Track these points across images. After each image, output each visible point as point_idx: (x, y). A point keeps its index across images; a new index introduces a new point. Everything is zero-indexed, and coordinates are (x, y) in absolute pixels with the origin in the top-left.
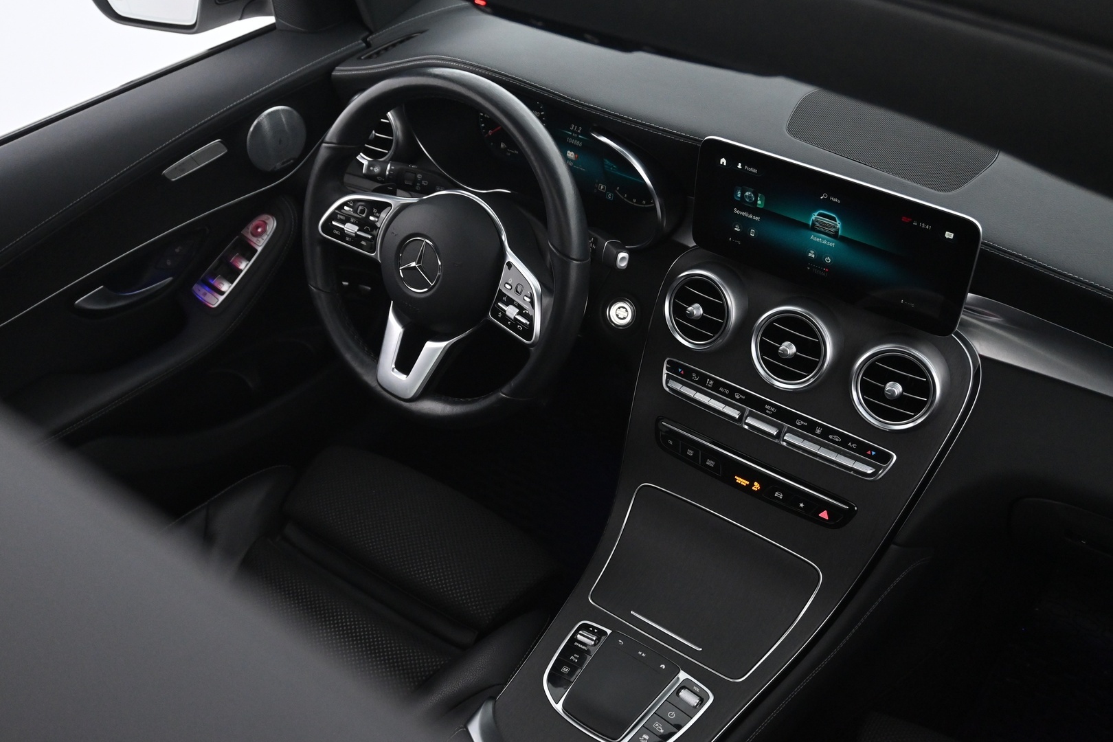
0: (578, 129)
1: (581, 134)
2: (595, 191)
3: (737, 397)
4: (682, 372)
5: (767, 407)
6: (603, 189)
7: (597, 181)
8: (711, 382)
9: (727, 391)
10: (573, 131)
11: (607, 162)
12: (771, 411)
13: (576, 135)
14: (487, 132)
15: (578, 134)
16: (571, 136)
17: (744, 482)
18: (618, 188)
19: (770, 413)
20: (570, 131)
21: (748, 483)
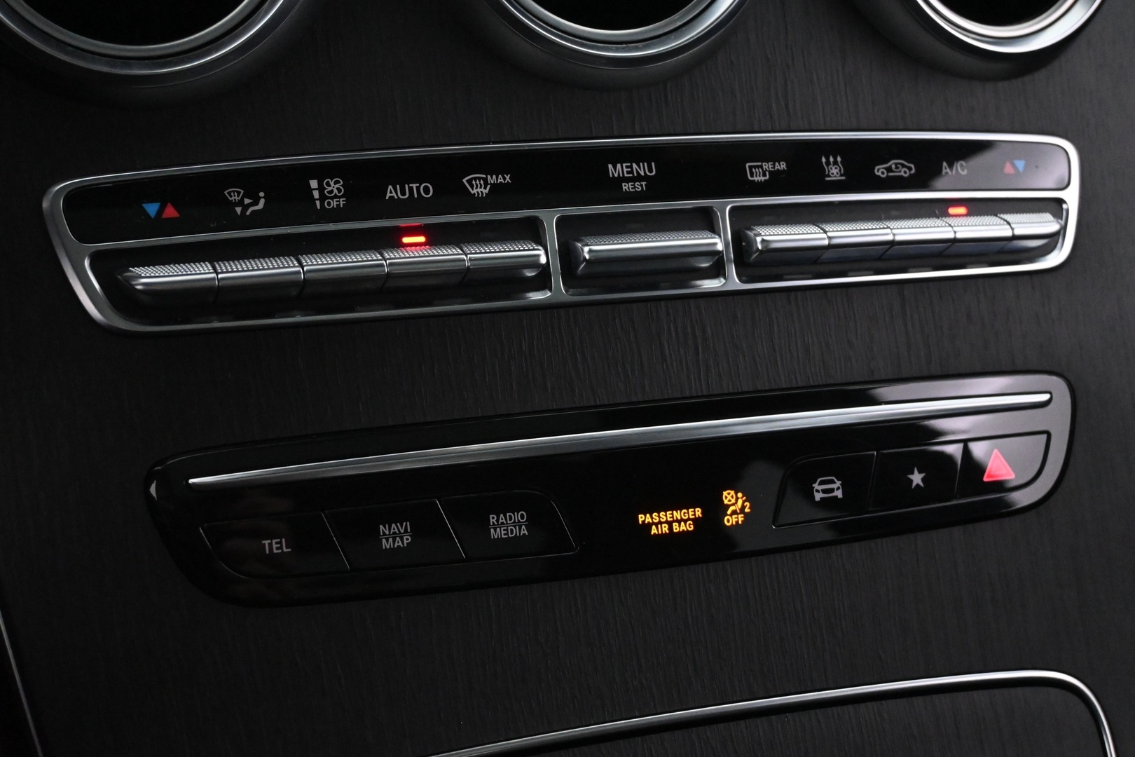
3: (479, 190)
4: (171, 212)
5: (615, 170)
8: (334, 186)
9: (423, 189)
12: (639, 178)
17: (682, 520)
19: (639, 186)
21: (699, 512)
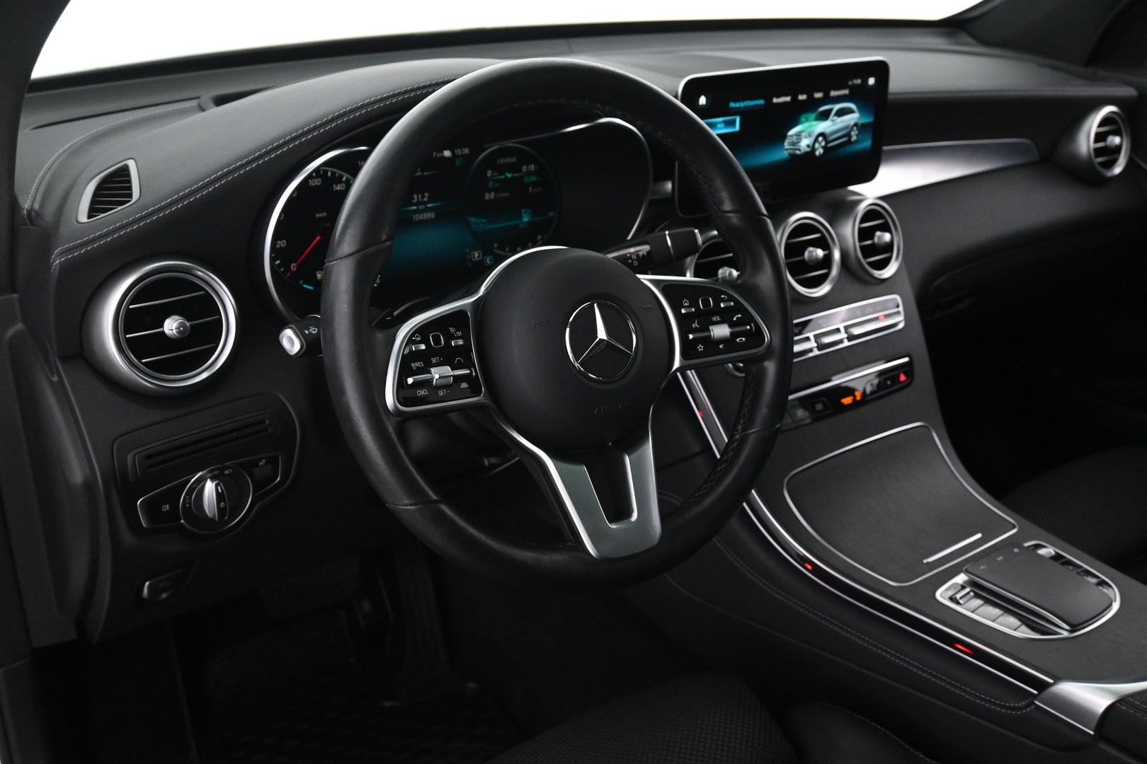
0: (423, 197)
1: (429, 202)
2: (469, 264)
6: (479, 257)
7: (467, 251)
10: (418, 203)
11: (473, 220)
13: (423, 207)
14: (288, 269)
15: (425, 203)
16: (418, 211)
18: (496, 245)
20: (414, 205)
